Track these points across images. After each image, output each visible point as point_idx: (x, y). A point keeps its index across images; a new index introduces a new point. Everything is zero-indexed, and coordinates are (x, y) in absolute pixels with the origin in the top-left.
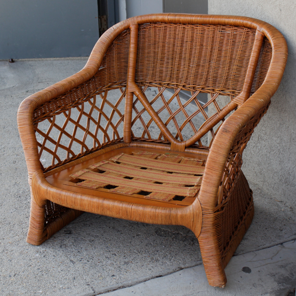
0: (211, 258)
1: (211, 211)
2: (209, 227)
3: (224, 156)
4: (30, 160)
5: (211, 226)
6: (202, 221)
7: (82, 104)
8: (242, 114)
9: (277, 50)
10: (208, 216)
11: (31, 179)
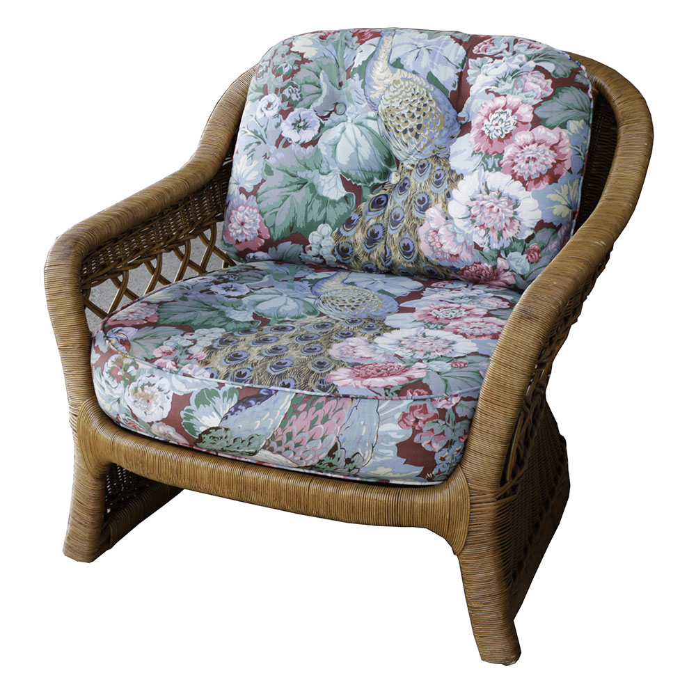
0: (488, 600)
1: (489, 496)
2: (485, 531)
3: (524, 374)
4: (73, 373)
5: (488, 531)
6: (470, 518)
7: (186, 243)
8: (562, 276)
9: (630, 127)
10: (483, 507)
11: (76, 416)
